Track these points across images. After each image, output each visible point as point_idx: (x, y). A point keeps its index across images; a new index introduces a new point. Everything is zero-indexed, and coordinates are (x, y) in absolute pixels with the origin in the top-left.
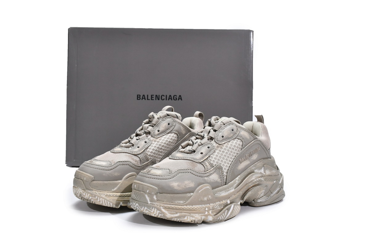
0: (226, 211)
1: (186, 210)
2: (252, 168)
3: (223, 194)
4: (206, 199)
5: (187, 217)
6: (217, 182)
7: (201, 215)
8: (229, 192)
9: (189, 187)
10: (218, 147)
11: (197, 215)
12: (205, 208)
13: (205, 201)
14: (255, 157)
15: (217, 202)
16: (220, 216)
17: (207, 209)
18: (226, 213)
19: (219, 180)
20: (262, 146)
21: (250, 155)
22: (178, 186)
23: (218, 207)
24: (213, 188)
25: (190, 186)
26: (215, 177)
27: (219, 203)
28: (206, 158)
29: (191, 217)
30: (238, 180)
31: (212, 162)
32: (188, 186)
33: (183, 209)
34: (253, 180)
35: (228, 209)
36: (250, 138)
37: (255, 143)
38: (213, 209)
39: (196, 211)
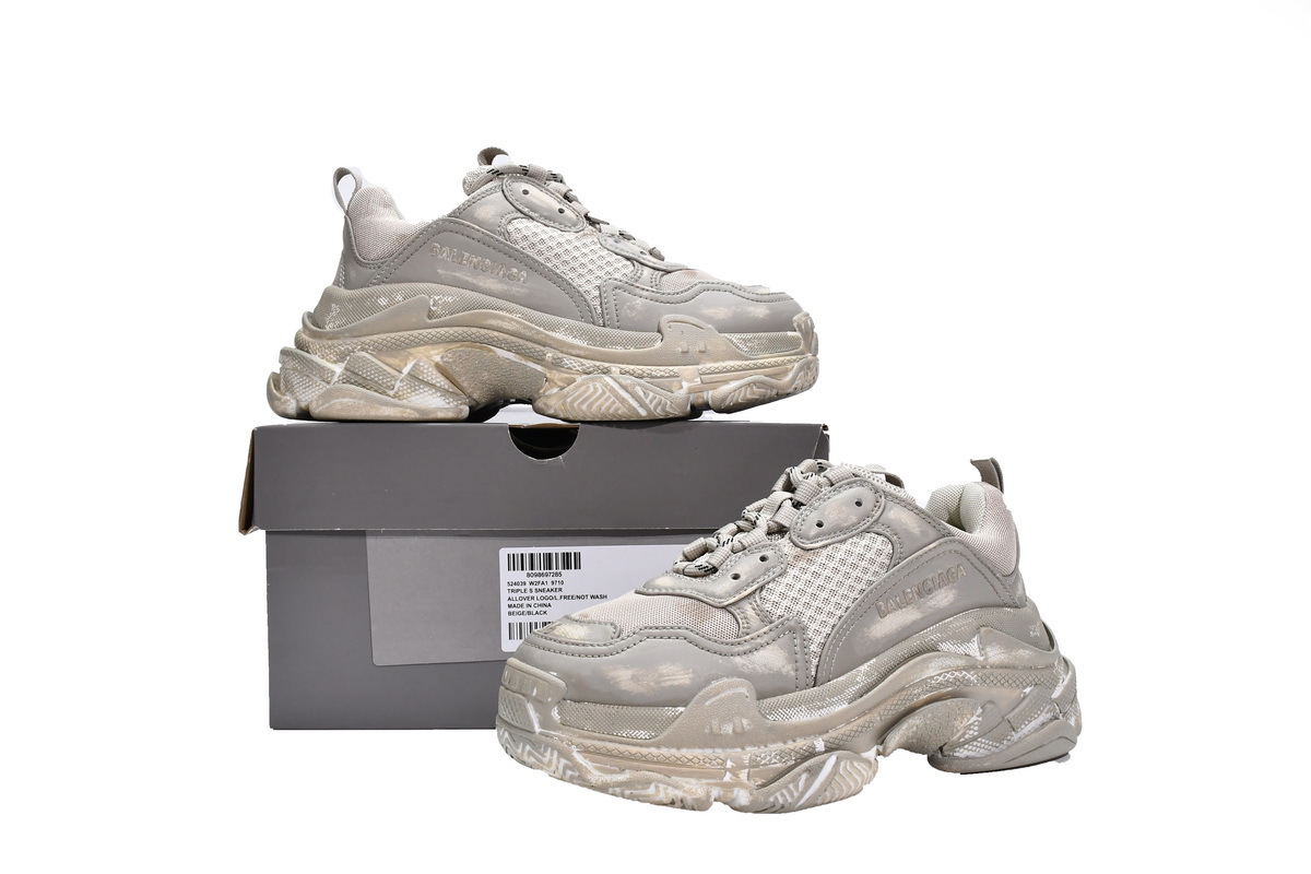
0: (804, 776)
1: (656, 763)
2: (930, 635)
3: (801, 717)
4: (728, 729)
5: (657, 787)
6: (779, 674)
7: (708, 784)
8: (824, 712)
9: (671, 686)
10: (797, 557)
11: (693, 781)
12: (724, 761)
13: (727, 735)
14: (943, 598)
15: (774, 742)
16: (777, 791)
17: (729, 764)
18: (801, 784)
19: (788, 669)
20: (974, 560)
21: (924, 591)
22: (634, 678)
23: (774, 760)
24: (761, 696)
25: (676, 683)
26: (771, 658)
27: (780, 746)
28: (746, 593)
29: (670, 788)
30: (867, 674)
31: (768, 606)
32: (670, 683)
33: (645, 759)
34: (931, 678)
35: (813, 772)
36: (924, 533)
37: (941, 550)
38: (754, 764)
39: (690, 766)
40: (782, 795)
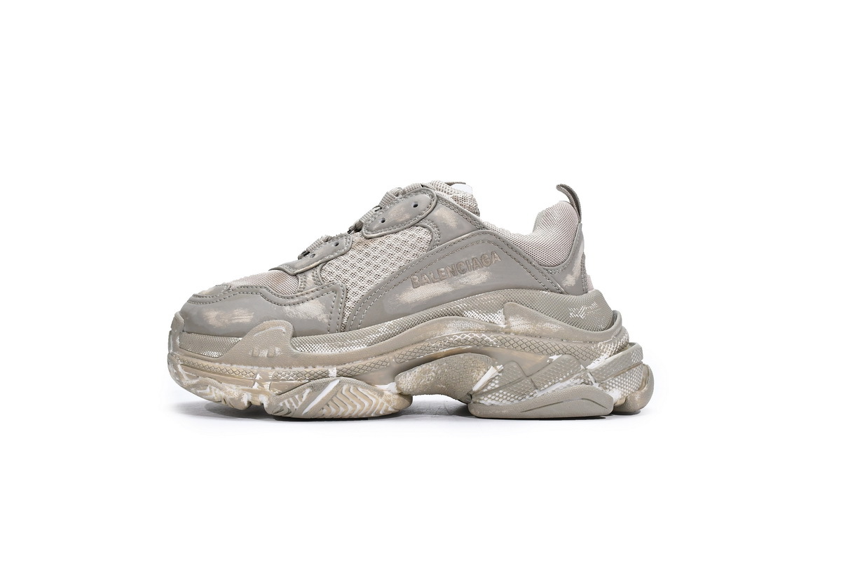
0: (308, 391)
1: (214, 373)
2: (458, 305)
3: (323, 351)
4: (265, 353)
5: (210, 388)
6: (315, 320)
7: (243, 390)
8: (344, 350)
9: (238, 323)
10: (359, 243)
11: (234, 386)
12: (255, 374)
13: (263, 357)
14: (476, 277)
15: (298, 366)
16: (285, 398)
17: (258, 377)
18: (305, 395)
19: (323, 318)
20: (506, 248)
21: (457, 270)
22: (218, 317)
23: (291, 378)
24: (294, 336)
25: (241, 321)
26: (313, 309)
27: (302, 369)
28: (311, 266)
29: (218, 390)
30: (390, 328)
31: (324, 274)
32: (237, 321)
33: (209, 370)
34: (450, 336)
35: (317, 389)
36: (460, 226)
37: (474, 239)
38: (275, 379)
39: (233, 376)
40: (289, 402)
